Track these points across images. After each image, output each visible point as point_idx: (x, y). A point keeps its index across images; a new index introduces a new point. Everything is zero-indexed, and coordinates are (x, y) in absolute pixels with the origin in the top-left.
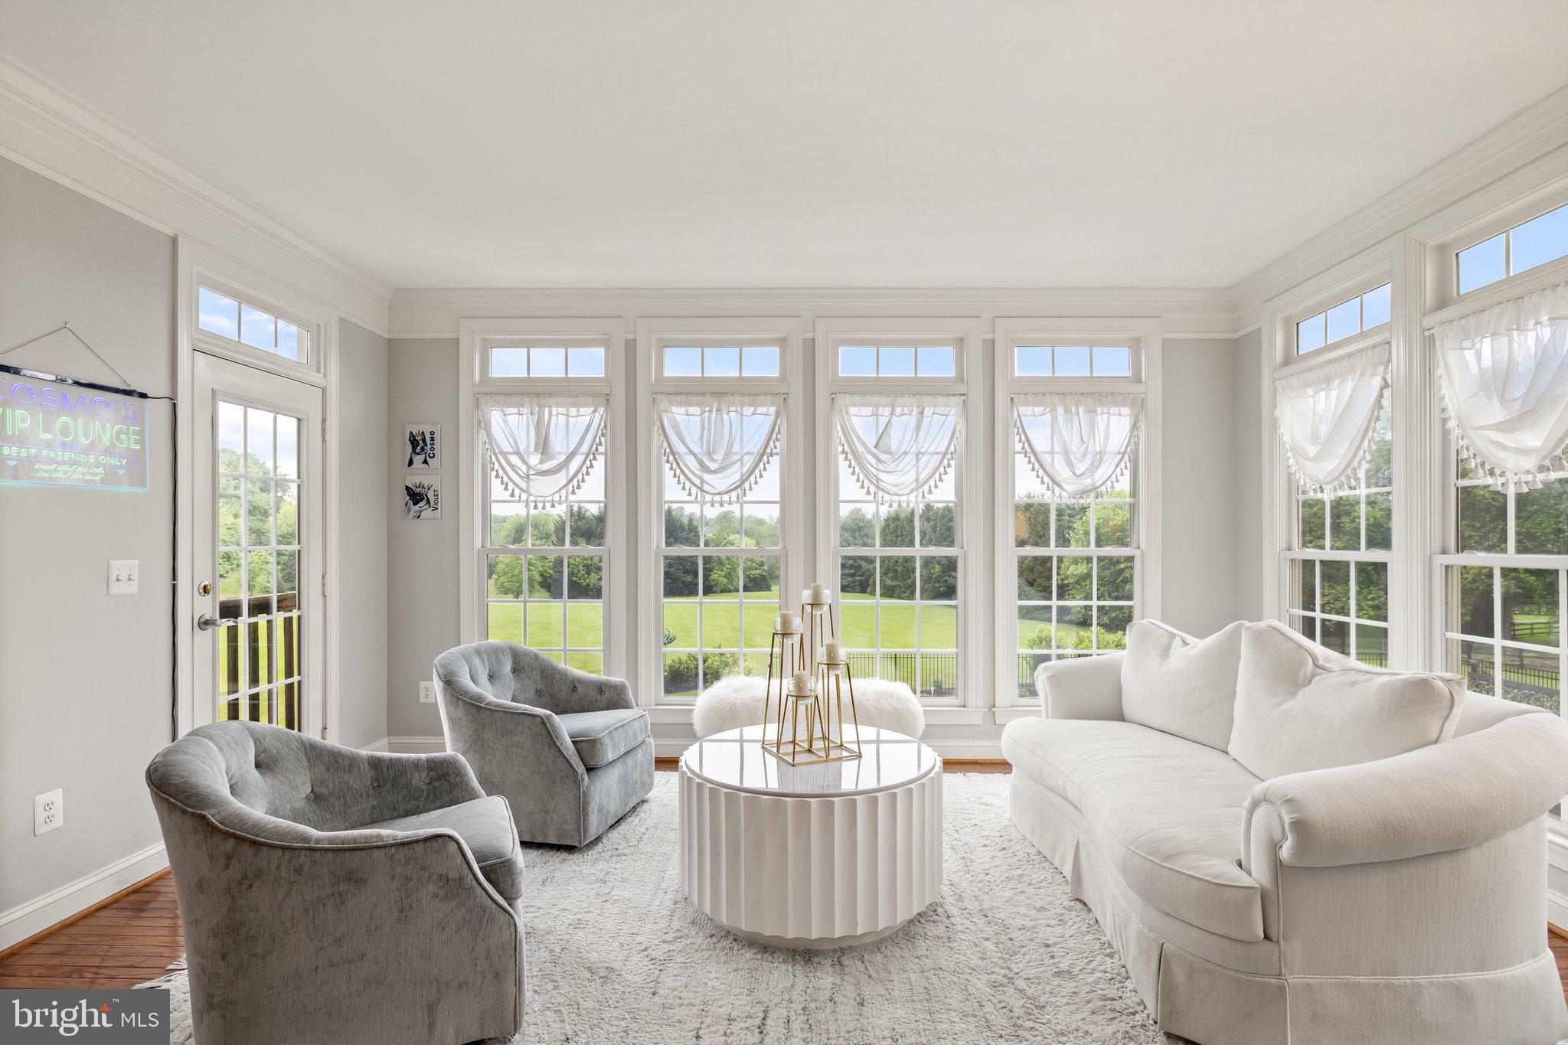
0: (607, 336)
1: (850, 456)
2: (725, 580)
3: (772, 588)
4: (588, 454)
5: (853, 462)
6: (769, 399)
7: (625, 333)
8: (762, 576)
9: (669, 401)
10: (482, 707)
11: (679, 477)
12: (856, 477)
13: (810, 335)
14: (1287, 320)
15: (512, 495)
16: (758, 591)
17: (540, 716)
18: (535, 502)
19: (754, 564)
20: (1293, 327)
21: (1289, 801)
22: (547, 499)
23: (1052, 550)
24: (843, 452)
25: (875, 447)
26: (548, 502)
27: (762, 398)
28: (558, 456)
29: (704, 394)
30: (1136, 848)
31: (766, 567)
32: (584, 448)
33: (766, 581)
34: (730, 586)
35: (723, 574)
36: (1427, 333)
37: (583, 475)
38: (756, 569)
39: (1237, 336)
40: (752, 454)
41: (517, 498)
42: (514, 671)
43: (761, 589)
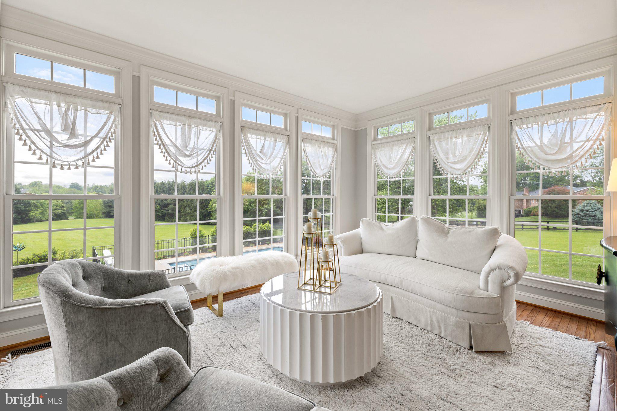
0: (120, 70)
1: (248, 155)
2: (40, 216)
3: (69, 218)
4: (105, 139)
5: (249, 158)
6: (213, 123)
7: (133, 71)
8: (63, 213)
9: (159, 115)
10: (106, 308)
11: (167, 157)
12: (250, 164)
13: (232, 98)
14: (375, 127)
15: (40, 158)
16: (60, 220)
17: (160, 304)
18: (62, 165)
19: (58, 207)
20: (376, 129)
21: (511, 267)
22: (72, 163)
23: (311, 196)
24: (246, 153)
25: (260, 152)
26: (73, 165)
27: (210, 123)
28: (80, 137)
29: (181, 115)
30: (457, 293)
31: (65, 209)
32: (102, 134)
33: (65, 215)
34: (43, 219)
35: (38, 212)
36: (428, 136)
37: (101, 150)
38: (59, 209)
39: (356, 130)
40: (204, 150)
41: (45, 161)
42: (84, 278)
43: (62, 219)
